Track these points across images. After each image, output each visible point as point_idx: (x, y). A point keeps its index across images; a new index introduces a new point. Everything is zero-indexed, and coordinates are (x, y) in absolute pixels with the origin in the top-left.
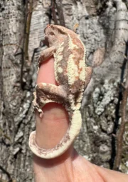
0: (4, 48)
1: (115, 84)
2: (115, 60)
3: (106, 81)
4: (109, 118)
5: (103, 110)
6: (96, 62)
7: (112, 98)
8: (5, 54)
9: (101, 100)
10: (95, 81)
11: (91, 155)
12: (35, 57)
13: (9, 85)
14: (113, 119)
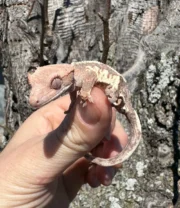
0: (9, 10)
1: (176, 58)
2: (174, 24)
3: (163, 55)
4: (168, 107)
5: (160, 96)
6: (147, 28)
7: (172, 79)
8: (11, 19)
9: (156, 83)
10: (148, 55)
11: (147, 161)
12: (58, 22)
13: (21, 67)
14: (173, 107)
